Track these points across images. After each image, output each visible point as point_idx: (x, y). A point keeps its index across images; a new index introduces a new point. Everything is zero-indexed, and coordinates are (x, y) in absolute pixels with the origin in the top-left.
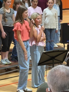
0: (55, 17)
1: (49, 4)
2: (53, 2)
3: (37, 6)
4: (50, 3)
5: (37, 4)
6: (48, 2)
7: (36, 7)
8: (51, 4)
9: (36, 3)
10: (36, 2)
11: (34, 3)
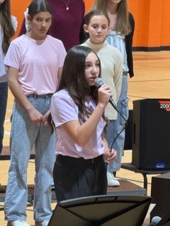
0: (114, 77)
1: (92, 28)
2: (106, 23)
3: (48, 34)
4: (96, 26)
5: (47, 28)
6: (88, 24)
7: (43, 38)
8: (100, 30)
9: (47, 25)
10: (47, 21)
11: (39, 23)
